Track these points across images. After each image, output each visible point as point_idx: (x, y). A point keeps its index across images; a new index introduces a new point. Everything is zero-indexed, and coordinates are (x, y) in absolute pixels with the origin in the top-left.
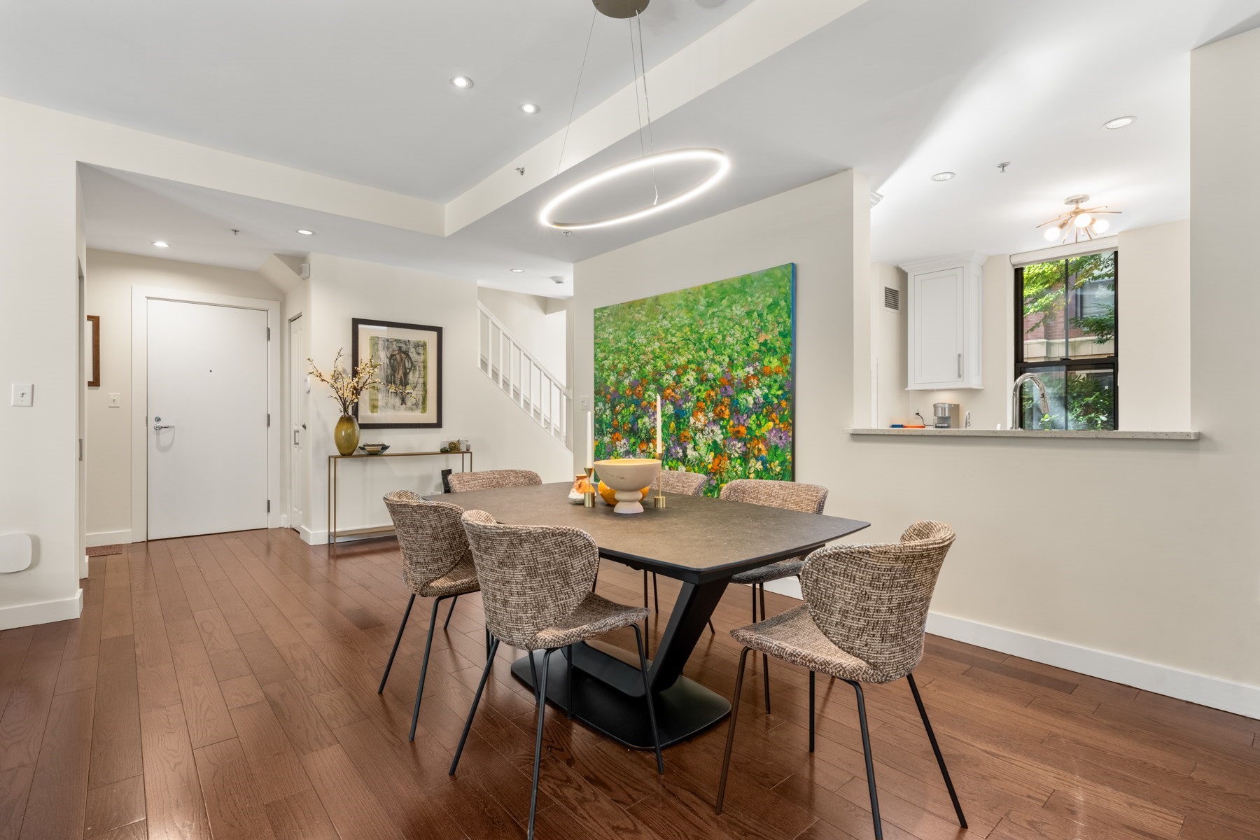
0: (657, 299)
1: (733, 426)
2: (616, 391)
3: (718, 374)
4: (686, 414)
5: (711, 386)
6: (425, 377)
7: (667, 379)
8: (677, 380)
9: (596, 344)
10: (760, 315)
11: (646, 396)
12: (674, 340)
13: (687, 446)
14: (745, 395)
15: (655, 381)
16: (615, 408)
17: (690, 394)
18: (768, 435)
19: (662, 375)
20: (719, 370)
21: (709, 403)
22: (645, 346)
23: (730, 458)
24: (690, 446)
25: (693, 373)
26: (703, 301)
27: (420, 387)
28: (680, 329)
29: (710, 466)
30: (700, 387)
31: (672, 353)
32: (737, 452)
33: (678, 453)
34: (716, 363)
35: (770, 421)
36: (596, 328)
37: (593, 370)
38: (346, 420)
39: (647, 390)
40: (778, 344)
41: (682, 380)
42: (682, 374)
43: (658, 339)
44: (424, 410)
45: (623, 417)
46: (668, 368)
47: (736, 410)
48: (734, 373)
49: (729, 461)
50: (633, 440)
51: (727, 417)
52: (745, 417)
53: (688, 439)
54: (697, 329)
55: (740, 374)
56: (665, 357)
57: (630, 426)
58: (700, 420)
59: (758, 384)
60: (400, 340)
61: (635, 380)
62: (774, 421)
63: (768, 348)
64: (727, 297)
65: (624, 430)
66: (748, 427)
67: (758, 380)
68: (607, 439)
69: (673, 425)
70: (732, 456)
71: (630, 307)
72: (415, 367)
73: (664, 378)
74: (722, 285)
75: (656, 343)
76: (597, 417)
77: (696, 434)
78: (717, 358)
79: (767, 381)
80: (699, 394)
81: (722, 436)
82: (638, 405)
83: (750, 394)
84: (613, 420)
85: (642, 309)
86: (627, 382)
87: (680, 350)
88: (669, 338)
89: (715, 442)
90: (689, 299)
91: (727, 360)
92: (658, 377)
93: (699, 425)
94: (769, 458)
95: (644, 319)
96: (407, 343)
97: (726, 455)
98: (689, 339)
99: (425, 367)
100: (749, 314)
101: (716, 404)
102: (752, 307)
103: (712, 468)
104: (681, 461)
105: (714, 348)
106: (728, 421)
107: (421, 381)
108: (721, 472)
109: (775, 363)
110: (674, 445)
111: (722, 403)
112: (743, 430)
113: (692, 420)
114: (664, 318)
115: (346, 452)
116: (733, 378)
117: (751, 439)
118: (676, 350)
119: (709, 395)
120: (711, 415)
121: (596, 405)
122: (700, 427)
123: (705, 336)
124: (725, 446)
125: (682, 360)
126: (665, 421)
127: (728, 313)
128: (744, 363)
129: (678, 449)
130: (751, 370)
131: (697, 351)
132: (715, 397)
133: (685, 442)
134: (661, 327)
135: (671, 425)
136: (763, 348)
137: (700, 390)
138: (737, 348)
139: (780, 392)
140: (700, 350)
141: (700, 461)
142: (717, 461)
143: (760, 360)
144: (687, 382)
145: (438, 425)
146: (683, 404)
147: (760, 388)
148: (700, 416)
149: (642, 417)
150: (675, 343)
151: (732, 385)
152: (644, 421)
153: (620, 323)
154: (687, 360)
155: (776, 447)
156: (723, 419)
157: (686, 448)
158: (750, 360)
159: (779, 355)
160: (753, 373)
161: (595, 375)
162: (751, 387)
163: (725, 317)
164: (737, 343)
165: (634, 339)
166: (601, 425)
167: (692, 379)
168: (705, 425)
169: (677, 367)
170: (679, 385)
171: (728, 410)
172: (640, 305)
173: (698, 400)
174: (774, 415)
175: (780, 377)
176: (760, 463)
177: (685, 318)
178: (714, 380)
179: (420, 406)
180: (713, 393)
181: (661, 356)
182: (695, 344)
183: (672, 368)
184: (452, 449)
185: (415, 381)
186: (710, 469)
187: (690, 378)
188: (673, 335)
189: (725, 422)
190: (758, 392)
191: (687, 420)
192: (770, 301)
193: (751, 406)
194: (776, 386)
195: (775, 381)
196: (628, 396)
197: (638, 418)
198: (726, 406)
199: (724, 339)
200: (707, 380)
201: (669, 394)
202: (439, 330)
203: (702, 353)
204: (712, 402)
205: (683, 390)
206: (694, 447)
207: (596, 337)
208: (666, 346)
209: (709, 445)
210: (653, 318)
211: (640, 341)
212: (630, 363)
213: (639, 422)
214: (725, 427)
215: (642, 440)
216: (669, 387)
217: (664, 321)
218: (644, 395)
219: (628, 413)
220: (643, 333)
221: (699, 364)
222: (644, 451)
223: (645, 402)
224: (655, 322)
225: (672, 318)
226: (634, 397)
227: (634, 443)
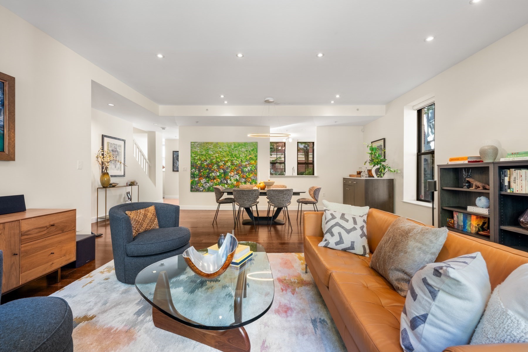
0: (217, 143)
1: (242, 175)
2: (201, 166)
4: (227, 172)
5: (236, 166)
6: (121, 158)
8: (225, 164)
9: (191, 152)
10: (250, 152)
11: (213, 168)
12: (223, 154)
15: (216, 164)
16: (200, 170)
17: (229, 168)
18: (251, 177)
19: (219, 162)
20: (238, 162)
21: (235, 170)
22: (213, 155)
23: (241, 182)
25: (230, 163)
26: (233, 146)
27: (120, 162)
28: (226, 152)
29: (235, 185)
30: (232, 166)
31: (223, 157)
32: (243, 181)
35: (251, 174)
36: (191, 147)
37: (190, 159)
39: (213, 166)
40: (254, 158)
43: (218, 153)
45: (204, 173)
46: (221, 161)
47: (243, 172)
48: (242, 163)
50: (208, 179)
51: (240, 173)
52: (245, 173)
53: (228, 178)
54: (231, 152)
55: (244, 164)
56: (220, 158)
57: (207, 175)
60: (114, 144)
61: (209, 163)
63: (251, 159)
64: (240, 146)
65: (204, 176)
67: (249, 165)
68: (196, 179)
69: (223, 175)
71: (207, 144)
72: (118, 154)
73: (220, 163)
74: (239, 143)
76: (192, 173)
77: (231, 177)
78: (237, 160)
79: (251, 166)
81: (239, 178)
82: (210, 170)
83: (247, 168)
84: (199, 174)
85: (212, 145)
86: (205, 164)
87: (225, 157)
88: (222, 153)
89: (237, 179)
90: (229, 145)
91: (240, 160)
93: (232, 175)
94: (252, 182)
95: (212, 147)
96: (116, 145)
98: (228, 154)
99: (121, 154)
100: (247, 151)
101: (237, 170)
102: (247, 149)
105: (236, 157)
106: (241, 174)
108: (238, 186)
109: (253, 162)
110: (223, 180)
111: (239, 170)
112: (245, 176)
113: (229, 174)
114: (220, 148)
115: (105, 186)
116: (242, 165)
117: (247, 178)
119: (235, 168)
120: (235, 173)
121: (191, 169)
123: (234, 154)
124: (239, 180)
125: (226, 159)
126: (220, 174)
127: (241, 150)
128: (245, 161)
129: (225, 181)
130: (247, 163)
131: (231, 157)
136: (250, 159)
137: (232, 167)
138: (243, 158)
139: (255, 168)
140: (232, 157)
141: (232, 183)
142: (237, 183)
143: (249, 161)
145: (124, 176)
146: (226, 170)
147: (250, 167)
148: (232, 173)
149: (212, 173)
151: (242, 166)
153: (202, 147)
154: (228, 159)
155: (254, 180)
156: (239, 174)
157: (227, 181)
159: (254, 160)
161: (191, 161)
163: (240, 151)
165: (209, 152)
166: (194, 176)
168: (234, 175)
169: (224, 161)
172: (211, 144)
173: (231, 169)
174: (253, 173)
175: (255, 165)
176: (249, 183)
177: (227, 149)
178: (236, 165)
179: (120, 169)
180: (236, 168)
182: (230, 156)
183: (223, 161)
184: (131, 184)
185: (118, 160)
187: (229, 164)
190: (249, 168)
192: (252, 149)
193: (247, 171)
194: (254, 167)
195: (253, 166)
196: (206, 167)
197: (210, 173)
199: (239, 156)
200: (234, 165)
201: (221, 168)
202: (124, 141)
203: (233, 158)
204: (236, 170)
205: (227, 166)
206: (230, 180)
207: (191, 150)
208: (221, 155)
209: (235, 180)
210: (216, 148)
211: (211, 153)
212: (207, 159)
213: (210, 174)
214: (240, 176)
215: (211, 179)
216: (221, 166)
217: (220, 149)
218: (212, 167)
219: (206, 172)
220: (212, 151)
221: (232, 161)
222: (212, 182)
223: (213, 169)
224: (217, 149)
225: (223, 149)
226: (208, 168)
227: (208, 180)
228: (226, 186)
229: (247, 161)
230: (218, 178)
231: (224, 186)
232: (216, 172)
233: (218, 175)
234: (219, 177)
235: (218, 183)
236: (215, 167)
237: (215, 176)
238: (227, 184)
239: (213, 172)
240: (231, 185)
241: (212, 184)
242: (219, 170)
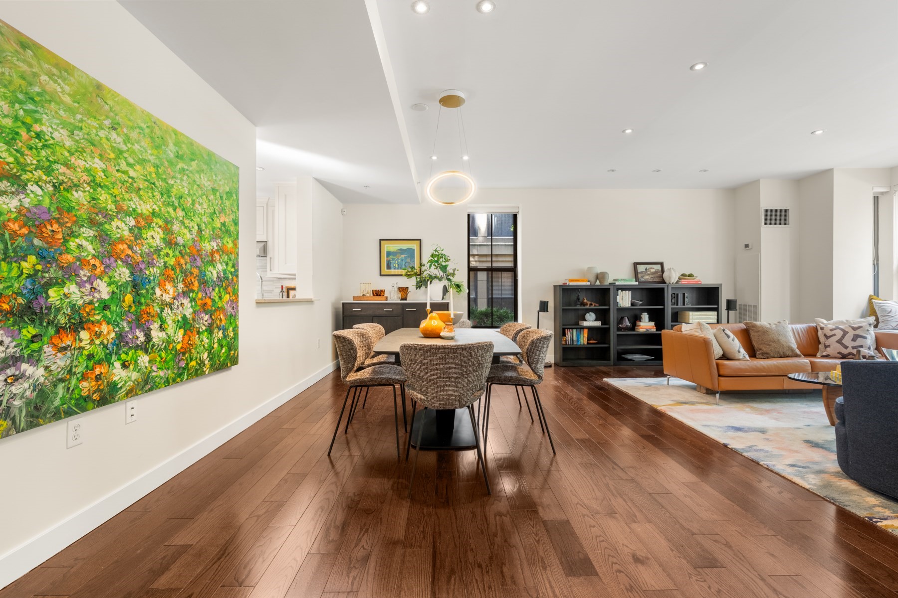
1: (201, 299)
3: (188, 241)
4: (149, 282)
5: (180, 252)
7: (118, 228)
8: (137, 233)
10: (221, 197)
11: (72, 244)
12: (132, 173)
13: (152, 327)
14: (210, 268)
15: (92, 223)
17: (155, 256)
18: (226, 306)
19: (109, 217)
20: (189, 236)
21: (178, 272)
22: (72, 154)
23: (199, 333)
24: (155, 326)
29: (179, 347)
30: (167, 250)
31: (128, 190)
32: (204, 325)
33: (138, 338)
34: (185, 227)
35: (227, 293)
39: (72, 234)
40: (232, 229)
41: (144, 236)
42: (144, 227)
43: (100, 155)
46: (122, 212)
47: (202, 282)
48: (202, 244)
49: (197, 336)
51: (196, 289)
52: (211, 290)
53: (153, 316)
54: (164, 177)
55: (208, 246)
56: (116, 191)
58: (167, 292)
59: (220, 260)
61: (38, 205)
62: (229, 294)
63: (225, 229)
64: (196, 161)
66: (213, 299)
67: (220, 256)
69: (129, 298)
70: (201, 330)
75: (97, 160)
77: (162, 310)
78: (186, 222)
79: (226, 258)
80: (166, 259)
81: (191, 310)
82: (47, 258)
83: (214, 268)
87: (141, 192)
88: (123, 166)
89: (184, 318)
91: (196, 227)
92: (100, 218)
93: (167, 298)
94: (227, 326)
95: (67, 98)
97: (195, 329)
98: (154, 184)
100: (214, 191)
101: (185, 273)
103: (182, 348)
104: (142, 349)
105: (183, 210)
106: (197, 293)
108: (190, 350)
109: (231, 244)
110: (131, 328)
111: (191, 273)
112: (209, 303)
113: (158, 292)
116: (201, 249)
117: (216, 310)
118: (132, 188)
119: (180, 265)
120: (181, 286)
122: (168, 300)
124: (194, 320)
125: (145, 208)
126: (113, 292)
129: (138, 332)
130: (215, 245)
131: (162, 204)
132: (184, 266)
133: (148, 321)
134: (108, 140)
135: (126, 298)
136: (223, 228)
137: (167, 255)
138: (205, 219)
139: (233, 270)
140: (168, 204)
141: (169, 342)
142: (186, 338)
143: (222, 239)
144: (151, 240)
146: (146, 269)
147: (221, 264)
148: (169, 287)
149: (62, 284)
150: (133, 178)
151: (201, 256)
152: (66, 290)
154: (151, 210)
155: (231, 316)
156: (193, 291)
157: (150, 330)
158: (215, 235)
159: (232, 238)
160: (216, 248)
162: (215, 261)
164: (204, 214)
165: (37, 120)
167: (157, 237)
168: (174, 298)
170: (139, 241)
171: (197, 282)
173: (165, 266)
174: (229, 289)
175: (233, 256)
176: (221, 332)
177: (150, 152)
178: (184, 246)
180: (182, 261)
181: (107, 187)
182: (162, 194)
183: (128, 214)
186: (179, 350)
187: (155, 237)
188: (131, 165)
189: (194, 294)
190: (220, 267)
191: (151, 291)
192: (228, 189)
193: (215, 279)
194: (230, 264)
195: (230, 260)
196: (14, 235)
197: (49, 284)
198: (195, 278)
200: (176, 244)
201: (122, 252)
203: (170, 209)
204: (181, 271)
205: (146, 249)
206: (161, 326)
208: (119, 175)
209: (178, 321)
210: (88, 114)
211: (56, 135)
212: (23, 167)
213: (51, 292)
214: (194, 299)
215: (59, 330)
216: (121, 240)
217: (114, 135)
218: (66, 241)
219: (15, 273)
220: (64, 124)
221: (167, 222)
222: (65, 349)
223: (70, 258)
224: (95, 124)
225: (127, 140)
226: (36, 242)
227: (34, 339)
228: (144, 359)
229: (215, 237)
230: (105, 316)
231: (136, 361)
232: (90, 280)
233: (100, 300)
234: (108, 313)
235: (106, 347)
236: (85, 243)
237: (85, 304)
238: (146, 351)
239: (70, 272)
240: (163, 355)
241: (61, 362)
242: (108, 266)
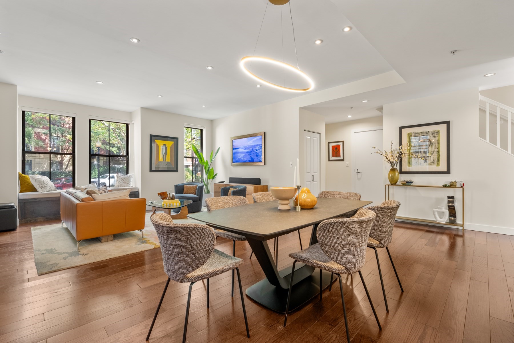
6: (439, 148)
27: (435, 154)
38: (393, 170)
44: (438, 165)
60: (424, 132)
72: (432, 144)
96: (428, 133)
99: (439, 143)
107: (436, 150)
115: (393, 183)
145: (448, 172)
179: (436, 163)
184: (452, 185)
185: (433, 151)
202: (448, 123)
